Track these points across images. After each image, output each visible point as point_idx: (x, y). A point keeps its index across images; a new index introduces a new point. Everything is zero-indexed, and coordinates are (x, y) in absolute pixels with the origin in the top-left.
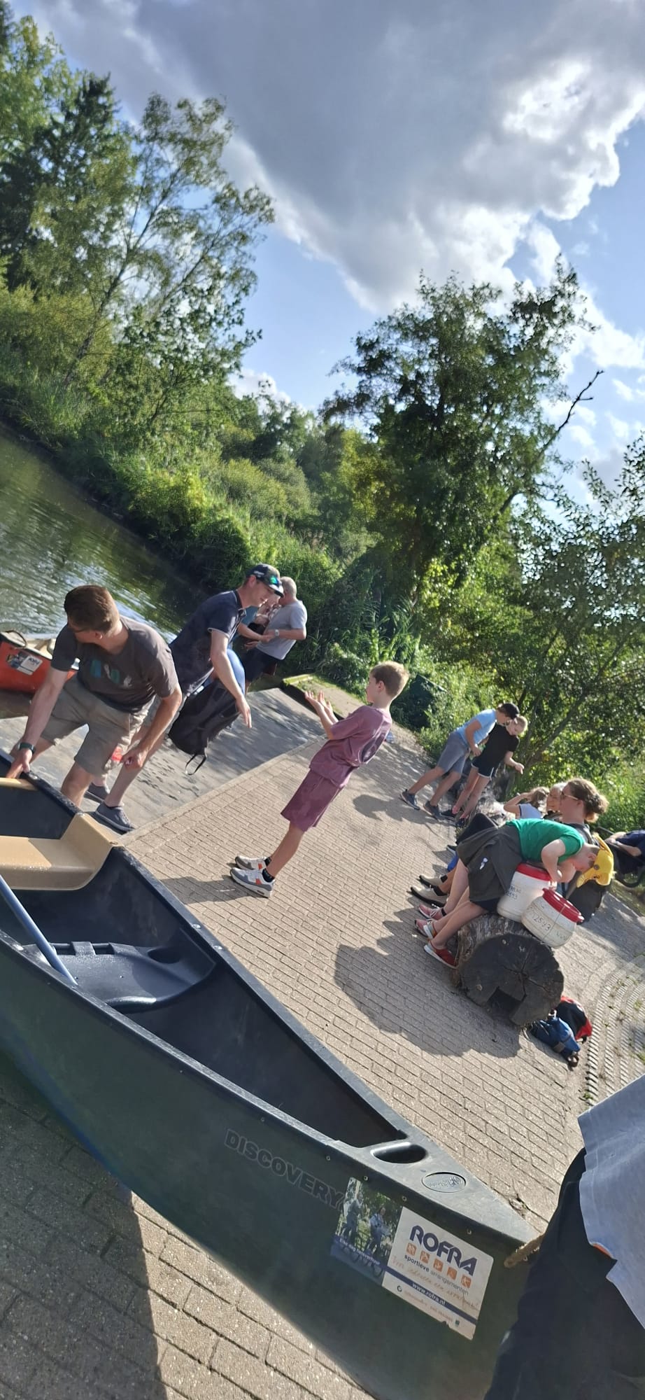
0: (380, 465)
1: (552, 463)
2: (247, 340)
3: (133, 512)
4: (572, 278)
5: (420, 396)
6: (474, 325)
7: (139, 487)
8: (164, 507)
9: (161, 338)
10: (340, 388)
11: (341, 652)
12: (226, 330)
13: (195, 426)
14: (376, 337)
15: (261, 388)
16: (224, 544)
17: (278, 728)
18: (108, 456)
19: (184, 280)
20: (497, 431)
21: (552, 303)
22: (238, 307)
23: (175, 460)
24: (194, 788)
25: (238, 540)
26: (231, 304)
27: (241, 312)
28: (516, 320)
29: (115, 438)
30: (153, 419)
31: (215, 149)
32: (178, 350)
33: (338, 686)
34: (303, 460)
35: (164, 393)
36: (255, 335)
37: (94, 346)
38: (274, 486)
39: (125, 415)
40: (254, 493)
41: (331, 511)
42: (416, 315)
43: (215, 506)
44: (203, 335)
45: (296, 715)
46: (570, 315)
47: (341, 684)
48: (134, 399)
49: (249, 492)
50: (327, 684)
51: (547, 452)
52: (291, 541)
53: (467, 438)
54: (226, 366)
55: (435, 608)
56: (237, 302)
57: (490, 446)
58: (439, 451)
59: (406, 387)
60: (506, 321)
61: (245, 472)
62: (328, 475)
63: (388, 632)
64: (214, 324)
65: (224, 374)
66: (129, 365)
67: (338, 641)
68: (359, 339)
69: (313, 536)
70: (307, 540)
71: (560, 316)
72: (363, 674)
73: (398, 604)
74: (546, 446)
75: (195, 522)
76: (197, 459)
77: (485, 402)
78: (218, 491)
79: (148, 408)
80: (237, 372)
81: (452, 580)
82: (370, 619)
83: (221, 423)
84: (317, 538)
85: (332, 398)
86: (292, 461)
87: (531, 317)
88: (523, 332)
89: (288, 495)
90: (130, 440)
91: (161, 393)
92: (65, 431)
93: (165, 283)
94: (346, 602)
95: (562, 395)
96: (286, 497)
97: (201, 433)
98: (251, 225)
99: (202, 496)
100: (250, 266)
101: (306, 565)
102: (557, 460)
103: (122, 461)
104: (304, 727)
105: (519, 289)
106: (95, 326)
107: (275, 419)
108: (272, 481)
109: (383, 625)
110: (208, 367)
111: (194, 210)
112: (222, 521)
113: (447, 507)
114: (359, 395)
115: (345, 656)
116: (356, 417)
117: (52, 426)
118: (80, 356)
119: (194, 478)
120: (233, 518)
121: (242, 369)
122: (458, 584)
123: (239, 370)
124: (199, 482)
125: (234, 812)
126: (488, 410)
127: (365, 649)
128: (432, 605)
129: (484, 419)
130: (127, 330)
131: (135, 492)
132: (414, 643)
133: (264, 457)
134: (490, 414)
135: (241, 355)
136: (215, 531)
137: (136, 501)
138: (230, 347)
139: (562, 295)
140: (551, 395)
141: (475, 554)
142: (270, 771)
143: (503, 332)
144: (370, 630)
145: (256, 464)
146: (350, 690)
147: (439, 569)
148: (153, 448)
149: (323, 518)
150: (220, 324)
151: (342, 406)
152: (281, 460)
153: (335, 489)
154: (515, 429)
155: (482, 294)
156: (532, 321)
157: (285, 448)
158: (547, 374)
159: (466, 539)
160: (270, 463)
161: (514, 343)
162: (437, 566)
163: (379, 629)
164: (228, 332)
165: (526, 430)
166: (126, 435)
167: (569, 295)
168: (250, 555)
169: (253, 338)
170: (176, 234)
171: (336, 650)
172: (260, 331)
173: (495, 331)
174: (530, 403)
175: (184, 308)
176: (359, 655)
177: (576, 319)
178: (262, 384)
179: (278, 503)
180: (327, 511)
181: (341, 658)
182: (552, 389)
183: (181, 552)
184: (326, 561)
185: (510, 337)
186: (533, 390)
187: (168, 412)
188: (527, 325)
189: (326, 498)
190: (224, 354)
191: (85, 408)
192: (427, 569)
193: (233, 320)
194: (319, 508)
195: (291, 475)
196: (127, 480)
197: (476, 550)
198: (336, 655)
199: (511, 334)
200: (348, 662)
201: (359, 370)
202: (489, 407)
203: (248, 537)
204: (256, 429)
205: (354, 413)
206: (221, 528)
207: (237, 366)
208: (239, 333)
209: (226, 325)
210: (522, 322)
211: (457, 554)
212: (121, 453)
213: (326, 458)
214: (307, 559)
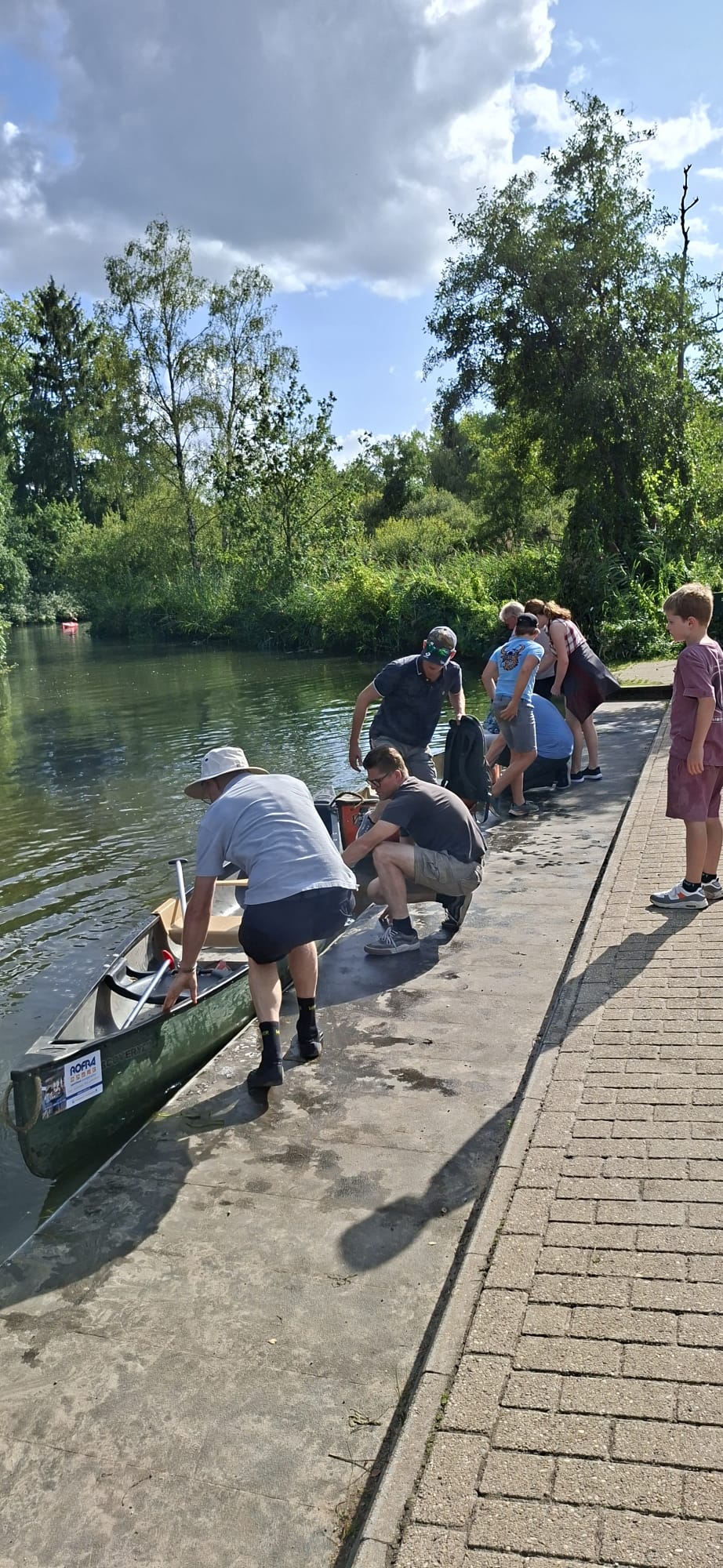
0: (525, 425)
1: (700, 290)
2: (324, 411)
3: (329, 639)
4: (595, 105)
5: (524, 333)
6: (529, 225)
7: (318, 613)
8: (352, 615)
9: (249, 468)
10: (439, 385)
11: (613, 627)
12: (299, 417)
13: (328, 522)
14: (445, 310)
15: (364, 444)
16: (428, 608)
17: (614, 737)
18: (275, 607)
19: (233, 402)
20: (622, 304)
21: (591, 142)
22: (297, 388)
23: (332, 566)
24: (594, 842)
25: (439, 594)
26: (289, 390)
27: (303, 389)
28: (568, 187)
29: (269, 586)
30: (289, 545)
31: (184, 267)
32: (271, 467)
33: (633, 661)
34: (440, 479)
35: (284, 514)
36: (328, 401)
37: (198, 520)
38: (429, 523)
39: (265, 559)
40: (416, 544)
41: (500, 506)
42: (466, 261)
43: (397, 580)
44: (282, 437)
45: (620, 714)
46: (617, 139)
47: (636, 657)
48: (262, 539)
49: (411, 546)
50: (622, 667)
51: (688, 285)
52: (486, 560)
53: (598, 333)
54: (320, 448)
55: (677, 518)
56: (294, 384)
57: (625, 324)
58: (579, 366)
59: (503, 334)
60: (556, 196)
61: (396, 530)
62: (474, 475)
63: (649, 574)
64: (285, 419)
65: (324, 457)
66: (239, 513)
67: (603, 619)
68: (431, 324)
69: (503, 540)
70: (501, 548)
71: (610, 149)
72: (650, 632)
73: (637, 542)
74: (681, 281)
75: (388, 608)
76: (349, 552)
77: (589, 287)
78: (387, 564)
79: (279, 539)
80: (333, 446)
81: (675, 480)
82: (621, 575)
83: (350, 503)
84: (509, 539)
85: (439, 399)
86: (431, 489)
87: (580, 173)
88: (582, 193)
89: (448, 522)
90: (283, 579)
91: (281, 517)
92: (224, 612)
93: (220, 418)
94: (584, 577)
95: (667, 220)
96: (448, 525)
97: (338, 525)
98: (256, 306)
99: (379, 581)
100: (280, 342)
101: (515, 571)
102: (705, 284)
103: (288, 602)
104: (638, 721)
105: (550, 156)
106: (188, 503)
107: (388, 463)
108: (425, 520)
109: (638, 572)
110: (306, 463)
111: (201, 334)
112: (412, 589)
113: (624, 415)
114: (462, 377)
115: (620, 628)
116: (473, 400)
117: (210, 615)
118: (192, 538)
119: (362, 570)
120: (420, 579)
121: (337, 440)
122: (685, 479)
123: (335, 443)
124: (367, 569)
125: (659, 838)
126: (599, 292)
127: (635, 607)
128: (672, 519)
129: (601, 304)
130: (216, 483)
131: (319, 619)
132: (680, 567)
133: (402, 505)
134: (604, 296)
135: (329, 428)
136: (412, 602)
137: (325, 628)
138: (313, 428)
139: (598, 128)
140: (654, 228)
141: (682, 436)
142: (652, 779)
143: (562, 210)
144: (627, 586)
145: (400, 517)
146: (648, 657)
147: (655, 478)
148: (307, 570)
149: (496, 518)
150: (290, 415)
151: (452, 400)
152: (419, 496)
153: (489, 483)
154: (641, 289)
155: (514, 192)
156: (583, 175)
157: (416, 482)
158: (636, 212)
159: (664, 428)
160: (413, 505)
161: (580, 210)
162: (650, 478)
163: (635, 578)
164: (302, 418)
165: (651, 281)
166: (276, 577)
167: (603, 121)
168: (459, 600)
169: (329, 405)
170: (200, 368)
171: (606, 629)
172: (331, 394)
173: (553, 213)
174: (639, 253)
175: (250, 426)
176: (633, 617)
177: (627, 139)
178: (362, 440)
179: (445, 536)
180: (496, 508)
181: (618, 633)
182: (651, 222)
183: (394, 643)
184: (535, 554)
185: (572, 208)
186: (633, 239)
187: (297, 529)
188: (581, 184)
189: (486, 498)
190: (312, 439)
191: (228, 579)
192: (643, 487)
193: (300, 403)
194: (486, 512)
195: (439, 502)
196: (304, 615)
197: (680, 433)
198: (611, 633)
199: (571, 203)
200: (626, 632)
201: (450, 353)
202: (598, 289)
203: (445, 585)
204: (378, 485)
205: (469, 397)
206: (415, 596)
207: (331, 441)
208: (313, 410)
209: (297, 413)
210: (574, 185)
211: (663, 451)
212: (284, 595)
213: (459, 462)
214: (513, 566)
